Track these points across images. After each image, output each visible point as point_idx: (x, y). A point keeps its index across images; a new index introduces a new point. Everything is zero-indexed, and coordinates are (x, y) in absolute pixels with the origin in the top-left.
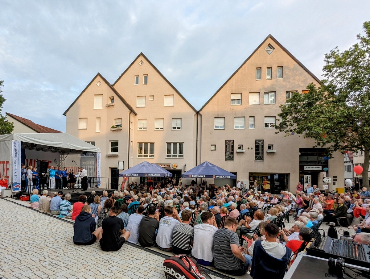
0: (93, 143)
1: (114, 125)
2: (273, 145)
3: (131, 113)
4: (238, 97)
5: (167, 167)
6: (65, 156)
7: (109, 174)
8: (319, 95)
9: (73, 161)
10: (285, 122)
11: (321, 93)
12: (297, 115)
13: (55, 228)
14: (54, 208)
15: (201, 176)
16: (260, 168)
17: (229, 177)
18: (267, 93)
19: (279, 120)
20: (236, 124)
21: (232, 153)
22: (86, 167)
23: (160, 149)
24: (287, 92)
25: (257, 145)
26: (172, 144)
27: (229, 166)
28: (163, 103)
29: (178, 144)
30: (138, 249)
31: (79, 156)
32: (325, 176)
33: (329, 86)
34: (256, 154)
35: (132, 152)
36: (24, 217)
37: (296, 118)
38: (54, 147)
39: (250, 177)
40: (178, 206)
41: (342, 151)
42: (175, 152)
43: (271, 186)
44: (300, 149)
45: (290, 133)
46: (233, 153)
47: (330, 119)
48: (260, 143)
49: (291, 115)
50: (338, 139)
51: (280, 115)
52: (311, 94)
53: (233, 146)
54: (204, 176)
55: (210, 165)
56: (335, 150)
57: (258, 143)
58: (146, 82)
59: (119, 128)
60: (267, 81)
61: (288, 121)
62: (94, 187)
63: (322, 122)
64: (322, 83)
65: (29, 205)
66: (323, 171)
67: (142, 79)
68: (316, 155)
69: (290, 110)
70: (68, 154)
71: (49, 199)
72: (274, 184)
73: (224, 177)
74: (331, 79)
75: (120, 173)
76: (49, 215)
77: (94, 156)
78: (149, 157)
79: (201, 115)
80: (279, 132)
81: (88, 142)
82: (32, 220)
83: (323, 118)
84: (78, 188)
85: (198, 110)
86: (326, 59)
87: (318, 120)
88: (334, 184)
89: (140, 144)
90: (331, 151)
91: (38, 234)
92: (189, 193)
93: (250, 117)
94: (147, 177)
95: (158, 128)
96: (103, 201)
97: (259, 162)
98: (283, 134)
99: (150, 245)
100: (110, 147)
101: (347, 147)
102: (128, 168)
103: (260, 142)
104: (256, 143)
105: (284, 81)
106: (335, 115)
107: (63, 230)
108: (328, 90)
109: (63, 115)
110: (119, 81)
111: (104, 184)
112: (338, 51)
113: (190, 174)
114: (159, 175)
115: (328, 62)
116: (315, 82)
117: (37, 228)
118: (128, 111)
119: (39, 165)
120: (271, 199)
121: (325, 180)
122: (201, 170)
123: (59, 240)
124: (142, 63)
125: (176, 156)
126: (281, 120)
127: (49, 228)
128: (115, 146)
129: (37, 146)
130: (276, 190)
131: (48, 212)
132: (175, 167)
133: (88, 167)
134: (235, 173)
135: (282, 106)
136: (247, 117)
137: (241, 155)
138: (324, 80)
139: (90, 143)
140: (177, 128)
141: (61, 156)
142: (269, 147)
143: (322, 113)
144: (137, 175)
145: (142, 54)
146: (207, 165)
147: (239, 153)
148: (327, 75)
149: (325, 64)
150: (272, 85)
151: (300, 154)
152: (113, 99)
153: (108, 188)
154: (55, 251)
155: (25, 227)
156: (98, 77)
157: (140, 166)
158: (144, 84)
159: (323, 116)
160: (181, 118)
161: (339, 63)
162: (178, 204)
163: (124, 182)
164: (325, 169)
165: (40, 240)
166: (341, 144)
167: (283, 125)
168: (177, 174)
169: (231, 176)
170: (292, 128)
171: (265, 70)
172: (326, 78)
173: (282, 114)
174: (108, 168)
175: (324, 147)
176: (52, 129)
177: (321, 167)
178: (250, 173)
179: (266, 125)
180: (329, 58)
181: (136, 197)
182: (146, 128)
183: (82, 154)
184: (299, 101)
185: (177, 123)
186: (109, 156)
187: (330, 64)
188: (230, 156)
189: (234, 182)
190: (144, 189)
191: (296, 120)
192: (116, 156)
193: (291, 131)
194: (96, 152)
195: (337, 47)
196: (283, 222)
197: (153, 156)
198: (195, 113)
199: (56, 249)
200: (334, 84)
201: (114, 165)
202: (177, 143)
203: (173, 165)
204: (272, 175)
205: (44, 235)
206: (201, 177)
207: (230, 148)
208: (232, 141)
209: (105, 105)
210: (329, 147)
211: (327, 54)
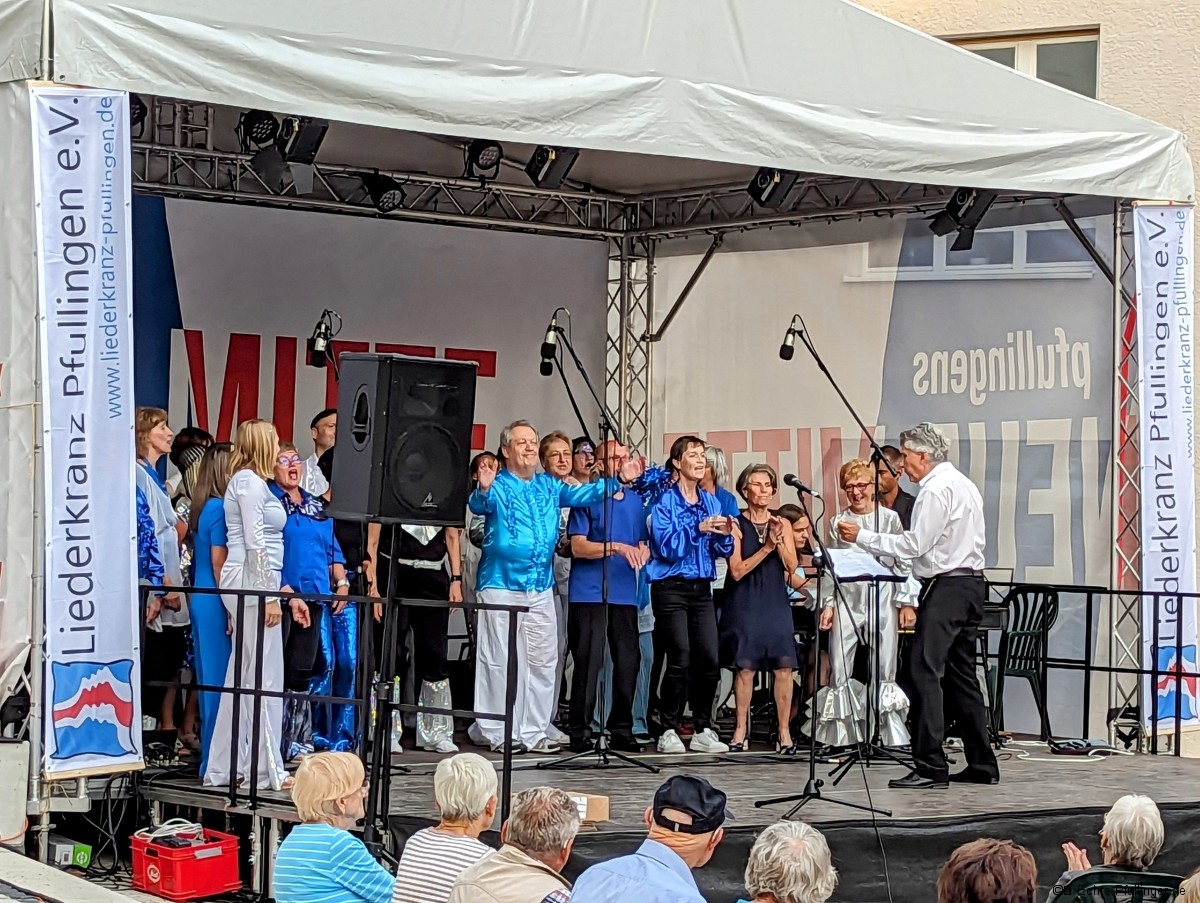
22: (977, 432)
31: (870, 264)
70: (718, 247)
81: (1003, 49)
133: (1009, 432)
141: (624, 287)
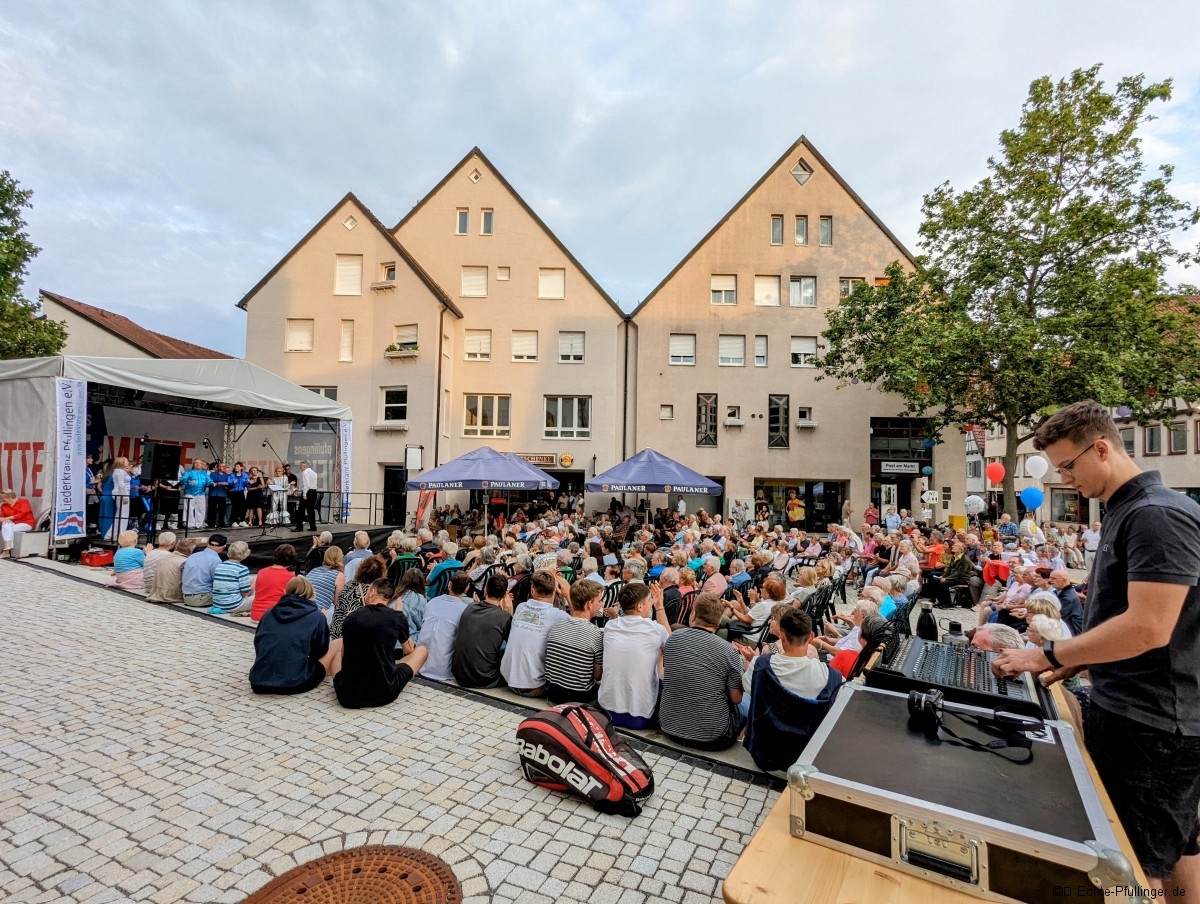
0: (332, 393)
1: (395, 342)
2: (810, 409)
3: (444, 311)
4: (726, 284)
5: (546, 465)
6: (240, 428)
7: (377, 484)
8: (911, 290)
9: (264, 445)
10: (837, 351)
11: (914, 289)
12: (865, 336)
13: (194, 647)
14: (193, 585)
15: (634, 488)
16: (783, 465)
17: (706, 490)
18: (796, 279)
19: (823, 347)
20: (723, 353)
21: (714, 428)
23: (527, 413)
24: (843, 280)
25: (773, 406)
26: (560, 400)
27: (706, 463)
28: (537, 288)
29: (576, 401)
30: (449, 695)
31: (286, 428)
32: (926, 488)
33: (934, 272)
34: (771, 429)
35: (447, 421)
36: (86, 619)
37: (862, 343)
38: (204, 401)
39: (756, 489)
40: (570, 569)
41: (961, 425)
42: (567, 422)
43: (806, 513)
44: (872, 418)
45: (849, 379)
46: (716, 427)
47: (935, 350)
48: (781, 403)
49: (851, 336)
50: (952, 397)
51: (827, 335)
52: (894, 287)
53: (714, 410)
54: (643, 488)
55: (658, 459)
56: (946, 423)
57: (777, 404)
58: (488, 229)
59: (409, 352)
60: (797, 250)
61: (844, 351)
62: (331, 520)
63: (918, 355)
64: (917, 262)
65: (111, 580)
66: (921, 474)
67: (477, 220)
68: (907, 436)
69: (848, 324)
70: (251, 423)
71: (178, 559)
72: (814, 507)
73: (692, 489)
74: (936, 255)
75: (410, 479)
76: (179, 609)
77: (331, 431)
78: (495, 436)
79: (636, 327)
80: (825, 376)
81: (316, 389)
82: (115, 627)
83: (919, 345)
84: (280, 525)
85: (628, 311)
86: (926, 208)
87: (908, 351)
88: (945, 506)
89: (471, 399)
90: (939, 424)
91: (131, 668)
92: (603, 535)
93: (757, 336)
94: (491, 492)
95: (521, 357)
96: (356, 560)
97: (780, 452)
98: (831, 381)
99: (485, 683)
100: (383, 405)
101: (970, 415)
102: (436, 466)
103: (780, 399)
104: (770, 400)
105: (835, 252)
106: (945, 340)
107: (220, 653)
108: (931, 282)
109: (238, 306)
110: (411, 221)
111: (363, 509)
112: (951, 191)
113: (605, 482)
114: (522, 485)
115: (931, 215)
116: (903, 261)
117: (133, 651)
118: (436, 305)
119: (150, 456)
120: (805, 544)
121: (924, 497)
122: (633, 472)
123: (203, 683)
124: (476, 178)
125: (571, 434)
126: (829, 348)
127: (172, 647)
128: (396, 403)
129: (145, 396)
130: (818, 524)
131: (176, 600)
132: (567, 464)
134: (721, 481)
135: (830, 312)
136: (750, 337)
137: (736, 430)
138: (921, 257)
139: (322, 391)
140: (572, 358)
141: (229, 430)
142: (802, 414)
143: (919, 334)
144: (460, 485)
145: (476, 152)
146: (651, 460)
147: (730, 426)
148: (927, 244)
149: (924, 219)
150: (809, 260)
151: (872, 431)
152: (391, 270)
153: (372, 523)
154: (187, 717)
155: (91, 649)
156: (349, 204)
157: (469, 459)
158: (482, 233)
159: (919, 340)
160: (584, 332)
161: (952, 220)
162: (570, 565)
163: (423, 505)
164: (926, 469)
165: (138, 687)
166: (959, 408)
167: (834, 359)
168: (572, 481)
169: (709, 488)
170: (854, 368)
171: (791, 223)
172: (925, 253)
173: (831, 332)
174: (377, 466)
175: (924, 416)
176: (200, 348)
177: (917, 465)
178: (756, 480)
179: (795, 358)
180: (931, 205)
181: (452, 548)
182: (487, 355)
183: (294, 423)
184: (867, 304)
185: (572, 346)
186: (379, 432)
187: (935, 220)
188: (708, 437)
189: (718, 504)
190: (481, 524)
191: (861, 348)
192: (401, 432)
193: (851, 374)
194: (339, 420)
195: (947, 182)
196: (831, 601)
197: (508, 431)
198: (620, 320)
199: (190, 714)
200: (942, 267)
201: (395, 458)
202: (572, 399)
203: (563, 457)
204: (810, 484)
205: (155, 673)
206: (634, 491)
207: (709, 414)
208: (714, 397)
209: (368, 286)
210: (933, 415)
211: (928, 196)
